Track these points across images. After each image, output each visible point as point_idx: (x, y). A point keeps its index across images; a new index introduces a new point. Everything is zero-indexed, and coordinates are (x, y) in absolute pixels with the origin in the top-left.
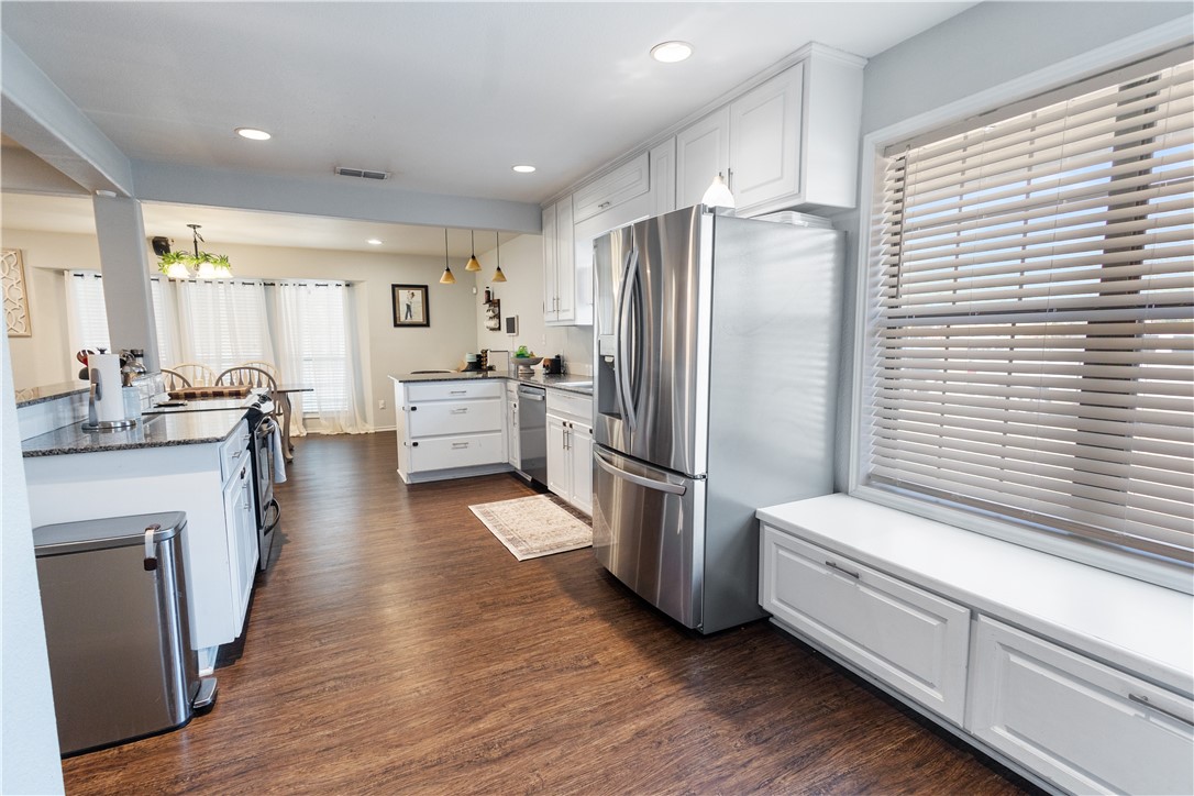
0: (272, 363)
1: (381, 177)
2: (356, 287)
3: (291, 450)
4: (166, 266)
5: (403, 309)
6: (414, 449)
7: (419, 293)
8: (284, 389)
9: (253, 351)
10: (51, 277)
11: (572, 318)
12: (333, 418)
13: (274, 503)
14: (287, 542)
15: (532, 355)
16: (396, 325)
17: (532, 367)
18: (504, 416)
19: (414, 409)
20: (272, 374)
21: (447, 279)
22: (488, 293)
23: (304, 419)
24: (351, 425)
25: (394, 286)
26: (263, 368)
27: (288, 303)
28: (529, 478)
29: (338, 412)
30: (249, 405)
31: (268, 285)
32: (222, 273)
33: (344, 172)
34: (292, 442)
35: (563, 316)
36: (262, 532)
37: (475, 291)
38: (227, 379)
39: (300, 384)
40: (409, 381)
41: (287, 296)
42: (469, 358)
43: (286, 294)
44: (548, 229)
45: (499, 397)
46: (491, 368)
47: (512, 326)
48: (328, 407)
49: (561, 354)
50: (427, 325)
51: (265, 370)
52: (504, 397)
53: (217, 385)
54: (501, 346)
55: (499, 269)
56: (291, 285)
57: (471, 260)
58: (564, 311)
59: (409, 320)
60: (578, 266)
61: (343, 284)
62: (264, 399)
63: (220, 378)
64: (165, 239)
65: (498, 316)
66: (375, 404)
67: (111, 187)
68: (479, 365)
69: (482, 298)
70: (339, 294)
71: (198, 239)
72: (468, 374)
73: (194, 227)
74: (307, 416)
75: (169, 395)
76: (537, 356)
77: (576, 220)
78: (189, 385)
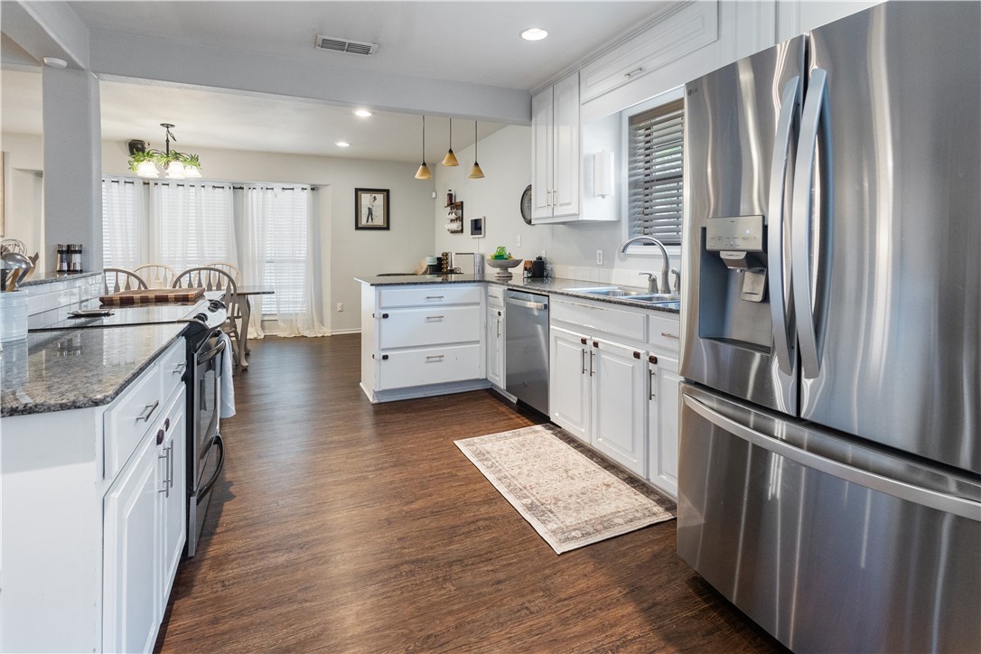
0: (235, 264)
1: (365, 50)
2: (320, 191)
3: (247, 355)
4: (135, 163)
5: (364, 212)
6: (383, 362)
7: (380, 197)
8: (245, 291)
9: (217, 251)
10: (31, 178)
11: (576, 212)
12: (291, 320)
13: (218, 441)
14: (231, 497)
15: (510, 257)
16: (357, 228)
17: (510, 270)
18: (483, 326)
19: (386, 316)
20: (233, 277)
21: (422, 174)
22: (450, 196)
23: (263, 321)
24: (308, 328)
25: (357, 190)
26: (226, 269)
27: (255, 206)
28: (514, 399)
29: (297, 314)
30: (191, 318)
31: (237, 188)
32: (192, 172)
33: (327, 44)
34: (249, 346)
35: (560, 211)
36: (193, 499)
37: (434, 196)
38: (185, 282)
39: (260, 286)
40: (382, 285)
41: (254, 200)
42: (429, 261)
43: (254, 198)
44: (540, 117)
45: (478, 304)
46: (452, 272)
47: (477, 227)
48: (285, 309)
49: (543, 256)
50: (387, 228)
51: (227, 272)
52: (483, 303)
53: (174, 286)
54: (464, 248)
55: (476, 164)
56: (259, 189)
57: (448, 154)
58: (561, 205)
59: (370, 223)
60: (585, 151)
61: (309, 187)
62: (215, 306)
63: (179, 279)
64: (141, 142)
65: (461, 219)
66: (333, 307)
67: (64, 56)
68: (440, 268)
69: (445, 201)
70: (303, 197)
71: (170, 138)
72: (429, 277)
73: (168, 126)
74: (266, 318)
75: (102, 300)
76: (515, 257)
77: (582, 100)
78: (146, 287)
